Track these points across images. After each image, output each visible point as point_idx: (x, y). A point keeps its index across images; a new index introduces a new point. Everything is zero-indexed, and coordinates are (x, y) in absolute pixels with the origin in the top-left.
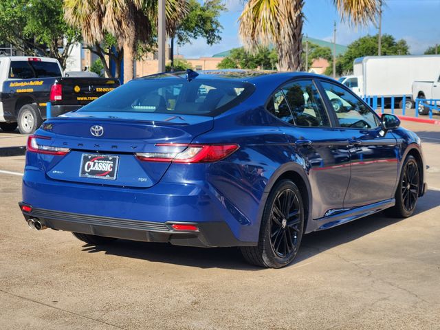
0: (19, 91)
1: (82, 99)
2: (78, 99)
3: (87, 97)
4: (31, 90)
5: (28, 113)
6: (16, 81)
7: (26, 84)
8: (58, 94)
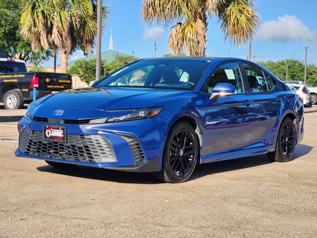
0: (5, 81)
1: (50, 87)
2: (48, 87)
3: (53, 86)
4: (15, 80)
5: (12, 96)
6: (3, 75)
7: (11, 76)
8: (36, 83)
